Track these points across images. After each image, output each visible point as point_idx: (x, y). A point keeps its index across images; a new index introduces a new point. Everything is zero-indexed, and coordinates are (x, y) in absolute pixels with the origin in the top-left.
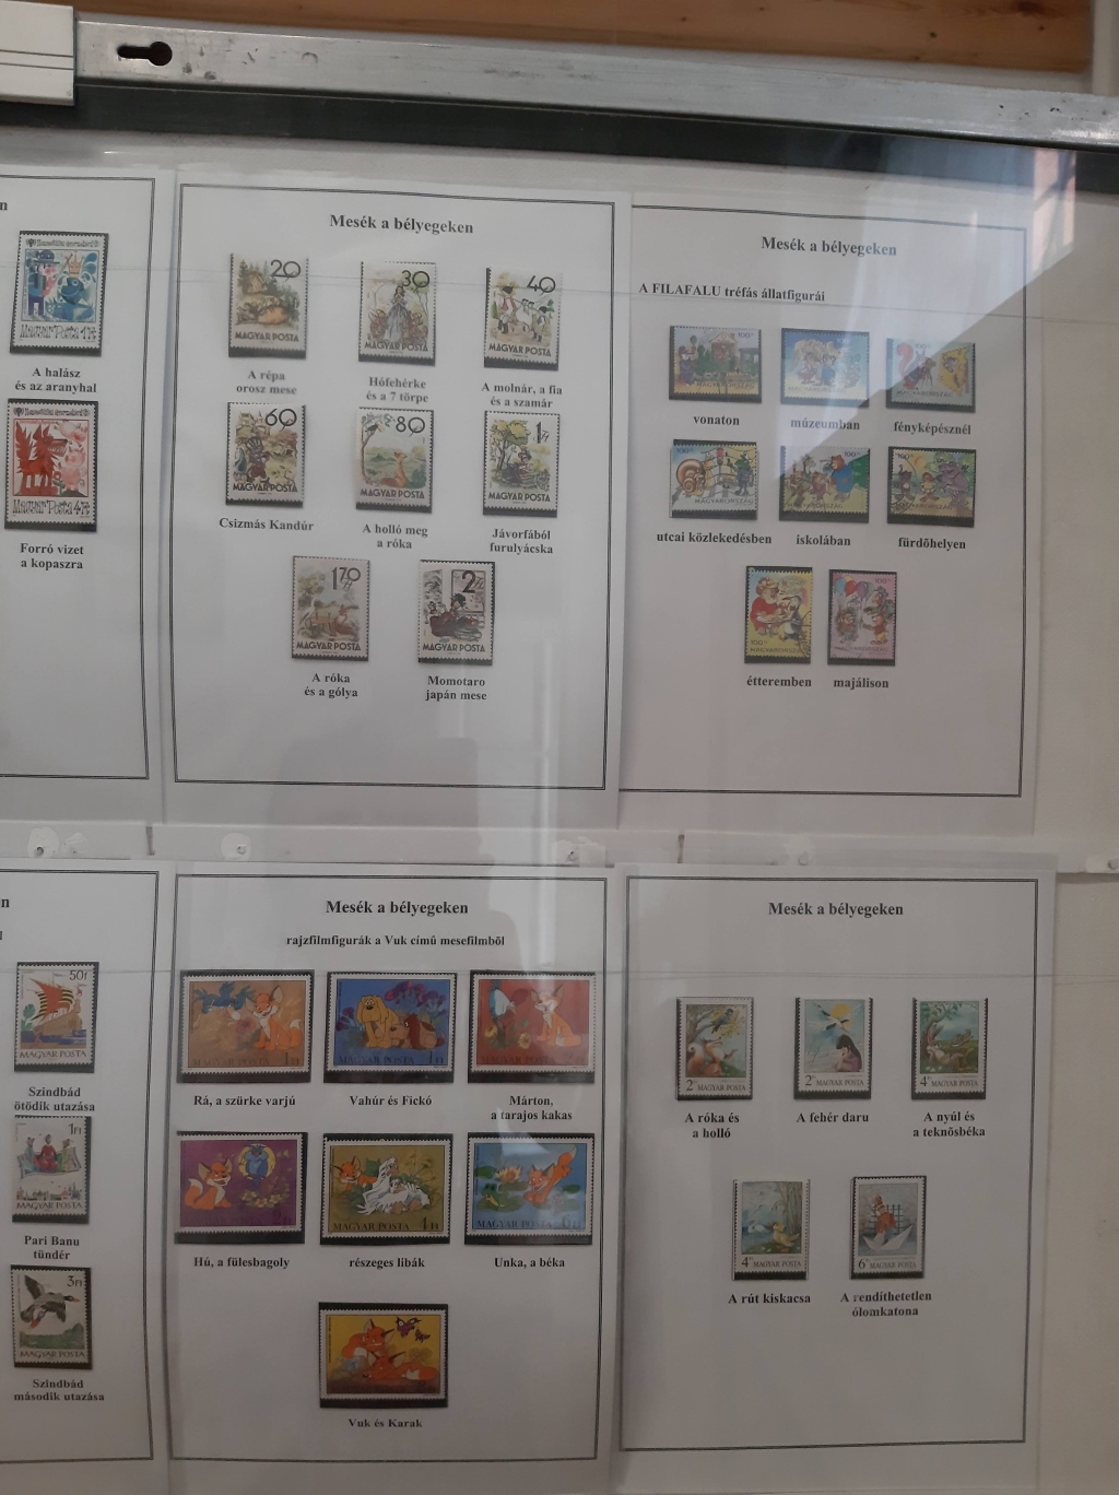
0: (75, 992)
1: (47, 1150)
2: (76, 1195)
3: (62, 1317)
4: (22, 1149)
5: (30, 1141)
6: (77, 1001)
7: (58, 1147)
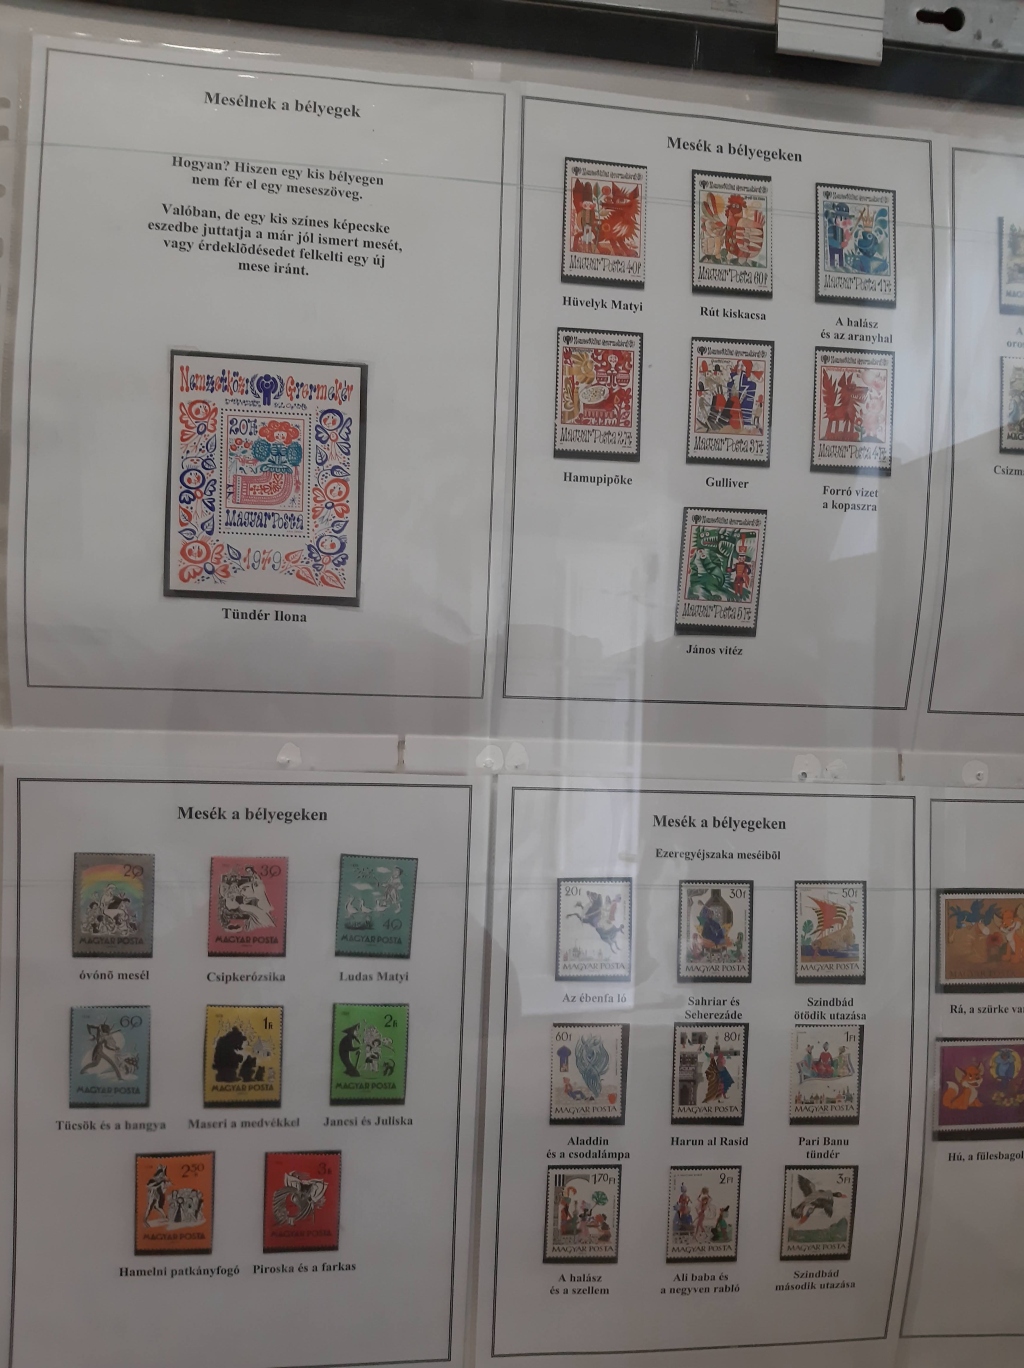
0: (847, 910)
1: (825, 1056)
2: (850, 1098)
3: (829, 1212)
4: (801, 1055)
5: (810, 1049)
6: (850, 917)
7: (835, 1054)
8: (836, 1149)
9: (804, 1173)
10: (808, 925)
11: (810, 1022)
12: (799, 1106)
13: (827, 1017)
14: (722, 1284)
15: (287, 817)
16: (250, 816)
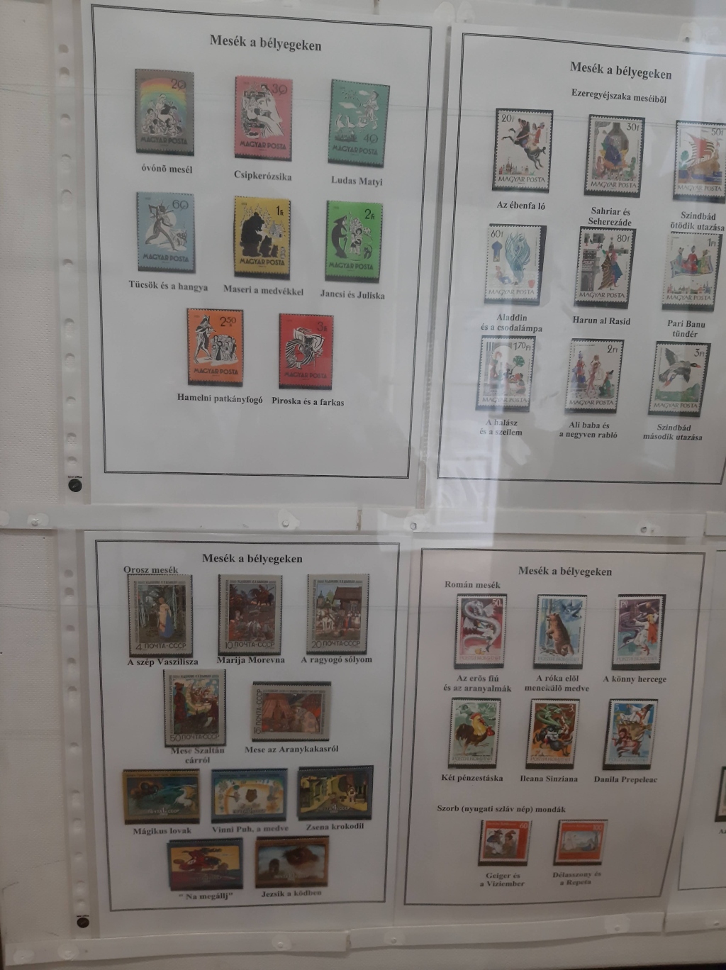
0: (715, 145)
1: (693, 257)
2: (708, 291)
3: (687, 378)
4: (674, 256)
5: (681, 250)
6: (716, 150)
7: (699, 256)
8: (695, 330)
9: (670, 347)
10: (685, 154)
11: (682, 230)
12: (670, 295)
13: (696, 227)
14: (604, 431)
15: (292, 47)
16: (263, 45)
